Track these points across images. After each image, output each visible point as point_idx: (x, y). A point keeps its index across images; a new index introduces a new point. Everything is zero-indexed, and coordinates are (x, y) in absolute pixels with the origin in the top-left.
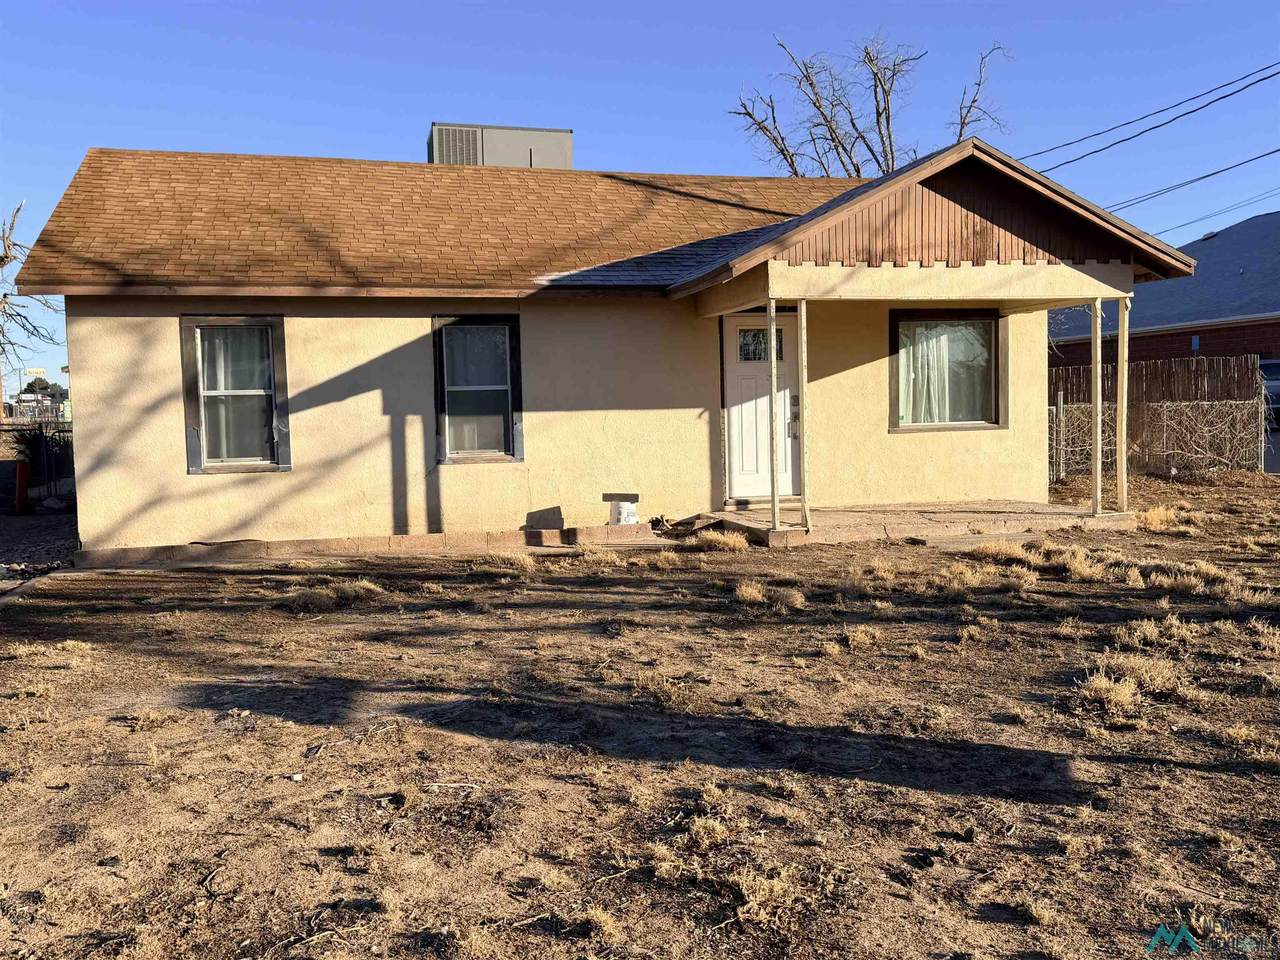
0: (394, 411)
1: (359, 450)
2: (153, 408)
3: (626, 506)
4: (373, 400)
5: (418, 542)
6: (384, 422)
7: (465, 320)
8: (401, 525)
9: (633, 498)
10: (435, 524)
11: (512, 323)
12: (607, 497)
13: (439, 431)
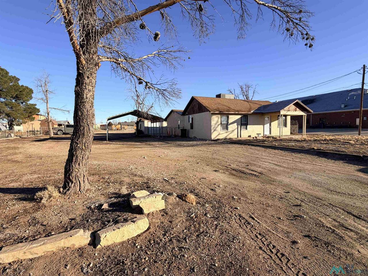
0: (238, 125)
1: (235, 130)
2: (219, 125)
3: (260, 135)
4: (236, 124)
5: (239, 138)
6: (237, 126)
7: (244, 116)
8: (238, 137)
9: (260, 134)
10: (241, 137)
11: (247, 116)
12: (257, 134)
13: (241, 127)
